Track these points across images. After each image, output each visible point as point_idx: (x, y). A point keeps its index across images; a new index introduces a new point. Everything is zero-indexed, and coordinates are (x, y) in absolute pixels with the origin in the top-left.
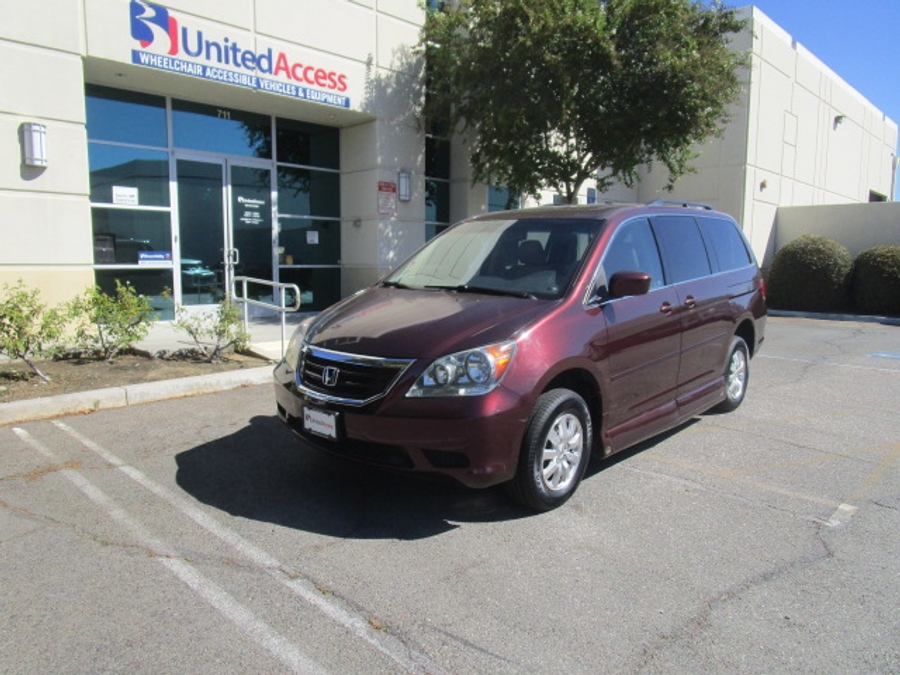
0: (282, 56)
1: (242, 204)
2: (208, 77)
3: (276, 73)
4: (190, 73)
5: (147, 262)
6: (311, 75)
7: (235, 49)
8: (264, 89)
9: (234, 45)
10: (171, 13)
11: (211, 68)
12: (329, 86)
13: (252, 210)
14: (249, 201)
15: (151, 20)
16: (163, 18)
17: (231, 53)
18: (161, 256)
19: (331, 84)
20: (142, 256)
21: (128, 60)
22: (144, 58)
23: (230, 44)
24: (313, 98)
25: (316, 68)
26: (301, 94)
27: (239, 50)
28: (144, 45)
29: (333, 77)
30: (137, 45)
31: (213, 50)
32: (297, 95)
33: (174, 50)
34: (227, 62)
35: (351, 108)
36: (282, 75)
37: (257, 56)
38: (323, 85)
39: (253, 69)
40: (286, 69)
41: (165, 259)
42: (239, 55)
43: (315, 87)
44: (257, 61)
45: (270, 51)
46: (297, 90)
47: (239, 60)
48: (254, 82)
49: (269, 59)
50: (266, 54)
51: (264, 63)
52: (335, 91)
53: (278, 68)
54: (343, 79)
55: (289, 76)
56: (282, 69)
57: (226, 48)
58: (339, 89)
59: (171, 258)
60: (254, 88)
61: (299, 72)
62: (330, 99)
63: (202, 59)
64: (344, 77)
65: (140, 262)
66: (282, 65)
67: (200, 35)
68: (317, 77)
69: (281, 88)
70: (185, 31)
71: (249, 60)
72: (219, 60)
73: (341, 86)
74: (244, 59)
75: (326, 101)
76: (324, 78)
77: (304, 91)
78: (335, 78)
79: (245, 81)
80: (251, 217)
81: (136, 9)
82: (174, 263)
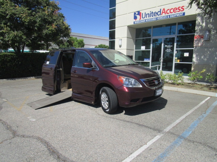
0: (164, 9)
1: (166, 47)
2: (146, 22)
3: (162, 15)
4: (143, 22)
5: (145, 61)
6: (172, 11)
7: (152, 13)
8: (158, 19)
9: (152, 12)
10: (140, 12)
11: (147, 19)
12: (178, 11)
13: (168, 48)
14: (168, 46)
15: (137, 15)
16: (139, 13)
17: (151, 14)
18: (148, 59)
19: (179, 10)
20: (145, 59)
21: (133, 24)
22: (135, 23)
23: (151, 12)
24: (172, 17)
25: (174, 8)
26: (168, 17)
27: (153, 13)
28: (136, 20)
29: (179, 8)
30: (134, 20)
31: (148, 15)
32: (167, 18)
33: (140, 19)
34: (150, 17)
35: (186, 15)
36: (164, 14)
37: (157, 12)
38: (176, 12)
39: (156, 16)
40: (165, 12)
41: (149, 60)
42: (153, 14)
43: (174, 13)
44: (157, 14)
45: (161, 9)
46: (167, 16)
47: (153, 15)
48: (156, 19)
49: (160, 12)
50: (160, 11)
51: (159, 13)
52: (180, 12)
53: (163, 12)
54: (183, 8)
55: (165, 14)
56: (164, 13)
57: (150, 13)
58: (181, 11)
59: (150, 60)
60: (156, 20)
61: (168, 12)
62: (177, 15)
63: (145, 18)
64: (183, 6)
65: (144, 61)
66: (164, 11)
67: (145, 13)
68: (174, 10)
69: (163, 18)
70: (142, 14)
71: (155, 14)
72: (149, 17)
73: (182, 10)
74: (154, 14)
75: (176, 16)
76: (176, 10)
77: (169, 16)
78: (180, 8)
79: (154, 19)
80: (169, 50)
81: (135, 13)
82: (150, 61)
